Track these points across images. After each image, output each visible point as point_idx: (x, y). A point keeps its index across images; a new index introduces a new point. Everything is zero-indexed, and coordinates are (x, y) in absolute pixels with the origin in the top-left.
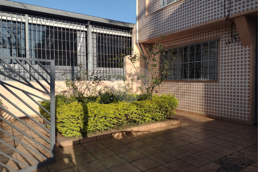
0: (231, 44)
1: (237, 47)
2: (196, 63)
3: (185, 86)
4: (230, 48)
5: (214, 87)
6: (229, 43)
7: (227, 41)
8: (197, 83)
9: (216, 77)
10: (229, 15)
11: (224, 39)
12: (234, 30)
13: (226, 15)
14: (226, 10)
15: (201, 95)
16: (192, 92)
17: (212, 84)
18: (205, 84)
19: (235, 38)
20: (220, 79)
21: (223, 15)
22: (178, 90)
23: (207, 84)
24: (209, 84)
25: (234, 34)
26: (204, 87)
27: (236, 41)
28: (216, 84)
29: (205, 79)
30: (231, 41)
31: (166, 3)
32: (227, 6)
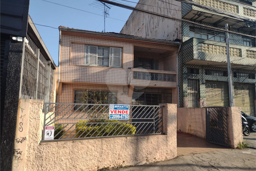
0: (123, 95)
1: (126, 97)
4: (123, 97)
6: (122, 94)
7: (121, 93)
11: (120, 92)
12: (124, 89)
13: (128, 84)
14: (128, 82)
19: (125, 93)
25: (124, 91)
31: (89, 64)
32: (129, 80)
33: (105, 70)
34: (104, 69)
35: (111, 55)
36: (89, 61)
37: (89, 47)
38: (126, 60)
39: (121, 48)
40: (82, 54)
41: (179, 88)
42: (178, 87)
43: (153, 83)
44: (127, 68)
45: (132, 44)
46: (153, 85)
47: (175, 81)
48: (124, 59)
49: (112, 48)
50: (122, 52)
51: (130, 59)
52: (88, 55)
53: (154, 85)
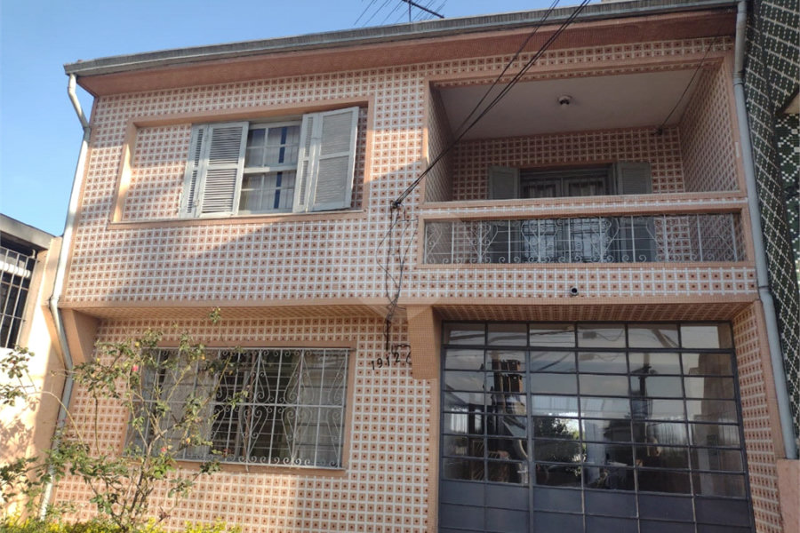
0: (383, 369)
1: (398, 377)
2: (278, 408)
3: (231, 484)
4: (382, 377)
5: (331, 491)
6: (380, 363)
7: (375, 359)
8: (276, 474)
9: (338, 461)
10: (397, 296)
11: (366, 351)
12: (392, 334)
13: (391, 295)
14: (391, 282)
15: (286, 518)
16: (253, 505)
17: (323, 480)
18: (302, 479)
19: (396, 355)
20: (350, 467)
21: (382, 291)
22: (201, 496)
23: (307, 479)
24: (315, 480)
25: (392, 342)
26: (297, 489)
27: (397, 361)
28: (336, 481)
29: (303, 464)
30: (384, 360)
31: (200, 208)
32: (393, 273)
33: (267, 230)
34: (263, 226)
35: (308, 153)
36: (202, 197)
37: (209, 132)
38: (381, 166)
39: (356, 109)
40: (174, 169)
41: (777, 305)
42: (767, 300)
43: (556, 282)
44: (388, 205)
45: (422, 75)
46: (556, 292)
47: (742, 259)
48: (373, 159)
49: (315, 115)
50: (363, 127)
51: (406, 156)
52: (198, 169)
53: (566, 291)
